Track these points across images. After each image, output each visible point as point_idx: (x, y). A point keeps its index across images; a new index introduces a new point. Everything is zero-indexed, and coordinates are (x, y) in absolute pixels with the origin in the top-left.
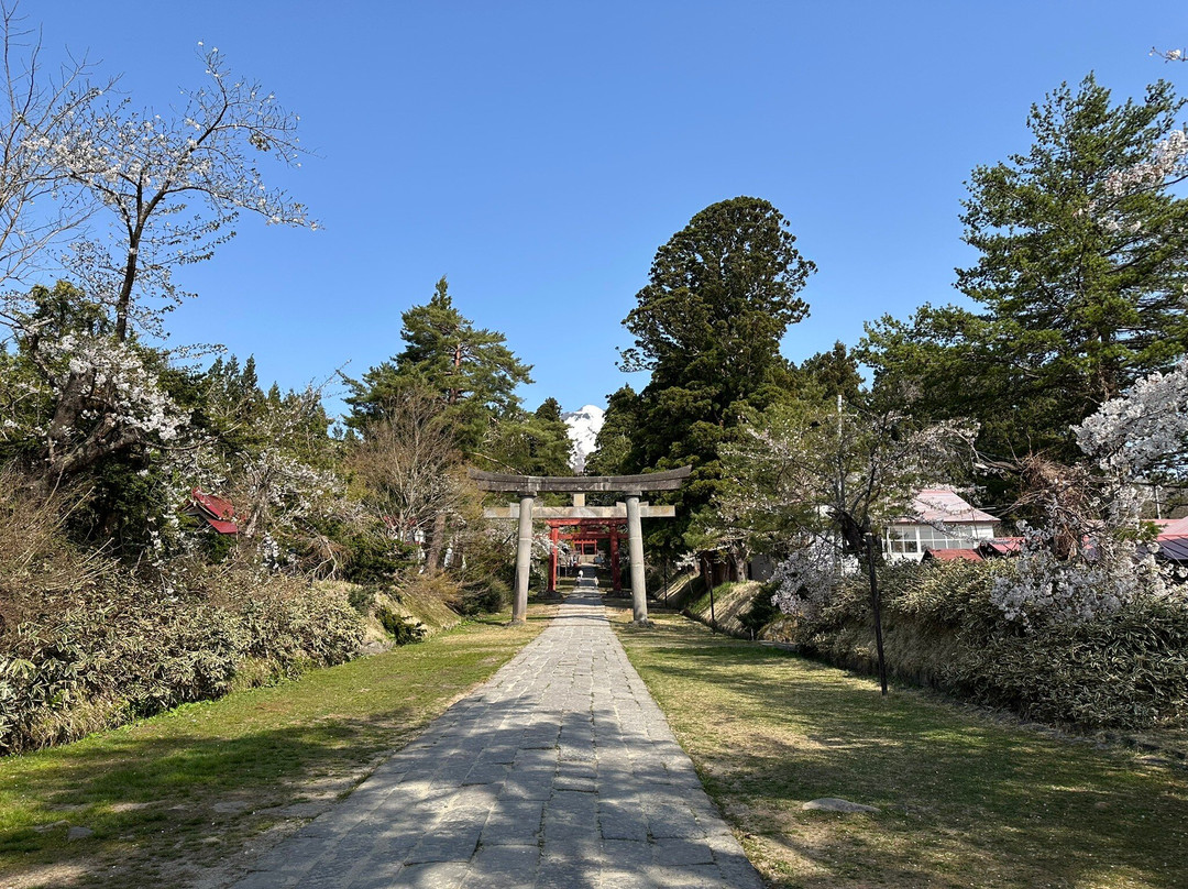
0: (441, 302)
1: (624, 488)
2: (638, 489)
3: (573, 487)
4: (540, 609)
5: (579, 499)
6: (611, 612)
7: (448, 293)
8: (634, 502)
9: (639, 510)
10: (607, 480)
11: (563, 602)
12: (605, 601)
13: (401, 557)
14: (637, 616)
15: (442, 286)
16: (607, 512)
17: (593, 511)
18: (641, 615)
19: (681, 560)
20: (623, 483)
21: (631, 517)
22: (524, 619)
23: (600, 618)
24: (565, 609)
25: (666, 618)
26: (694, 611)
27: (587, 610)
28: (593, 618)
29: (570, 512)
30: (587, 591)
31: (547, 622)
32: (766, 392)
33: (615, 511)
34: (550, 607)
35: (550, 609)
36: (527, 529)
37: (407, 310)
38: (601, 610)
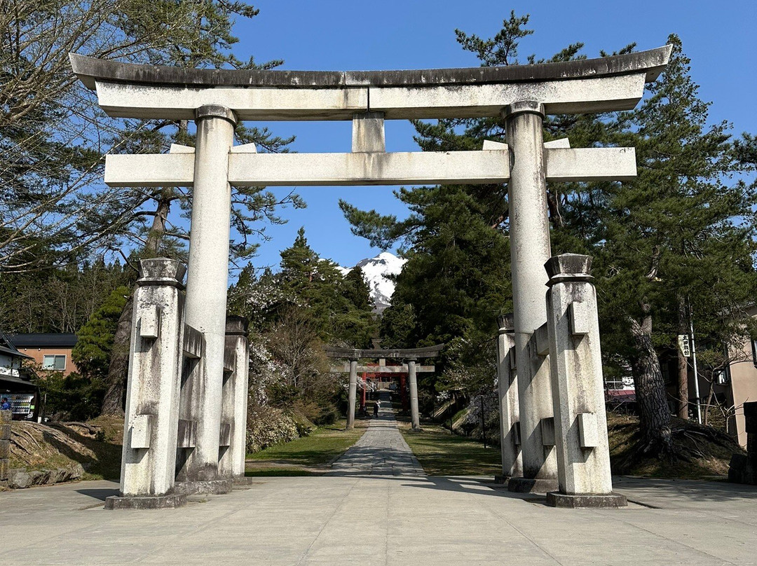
0: (300, 243)
1: (407, 356)
2: (415, 357)
3: (378, 355)
4: (359, 422)
5: (382, 362)
6: (400, 424)
7: (305, 236)
8: (412, 364)
9: (415, 368)
10: (397, 352)
11: (371, 418)
12: (397, 417)
13: (294, 395)
14: (414, 426)
15: (301, 232)
16: (397, 369)
17: (390, 369)
18: (416, 425)
19: (439, 395)
20: (407, 353)
21: (411, 372)
22: (353, 427)
23: (394, 427)
24: (373, 422)
25: (431, 428)
26: (448, 424)
27: (387, 423)
28: (390, 427)
29: (378, 369)
30: (385, 411)
31: (365, 429)
32: (489, 297)
33: (402, 369)
34: (363, 421)
35: (364, 422)
36: (354, 378)
37: (283, 250)
38: (394, 423)
